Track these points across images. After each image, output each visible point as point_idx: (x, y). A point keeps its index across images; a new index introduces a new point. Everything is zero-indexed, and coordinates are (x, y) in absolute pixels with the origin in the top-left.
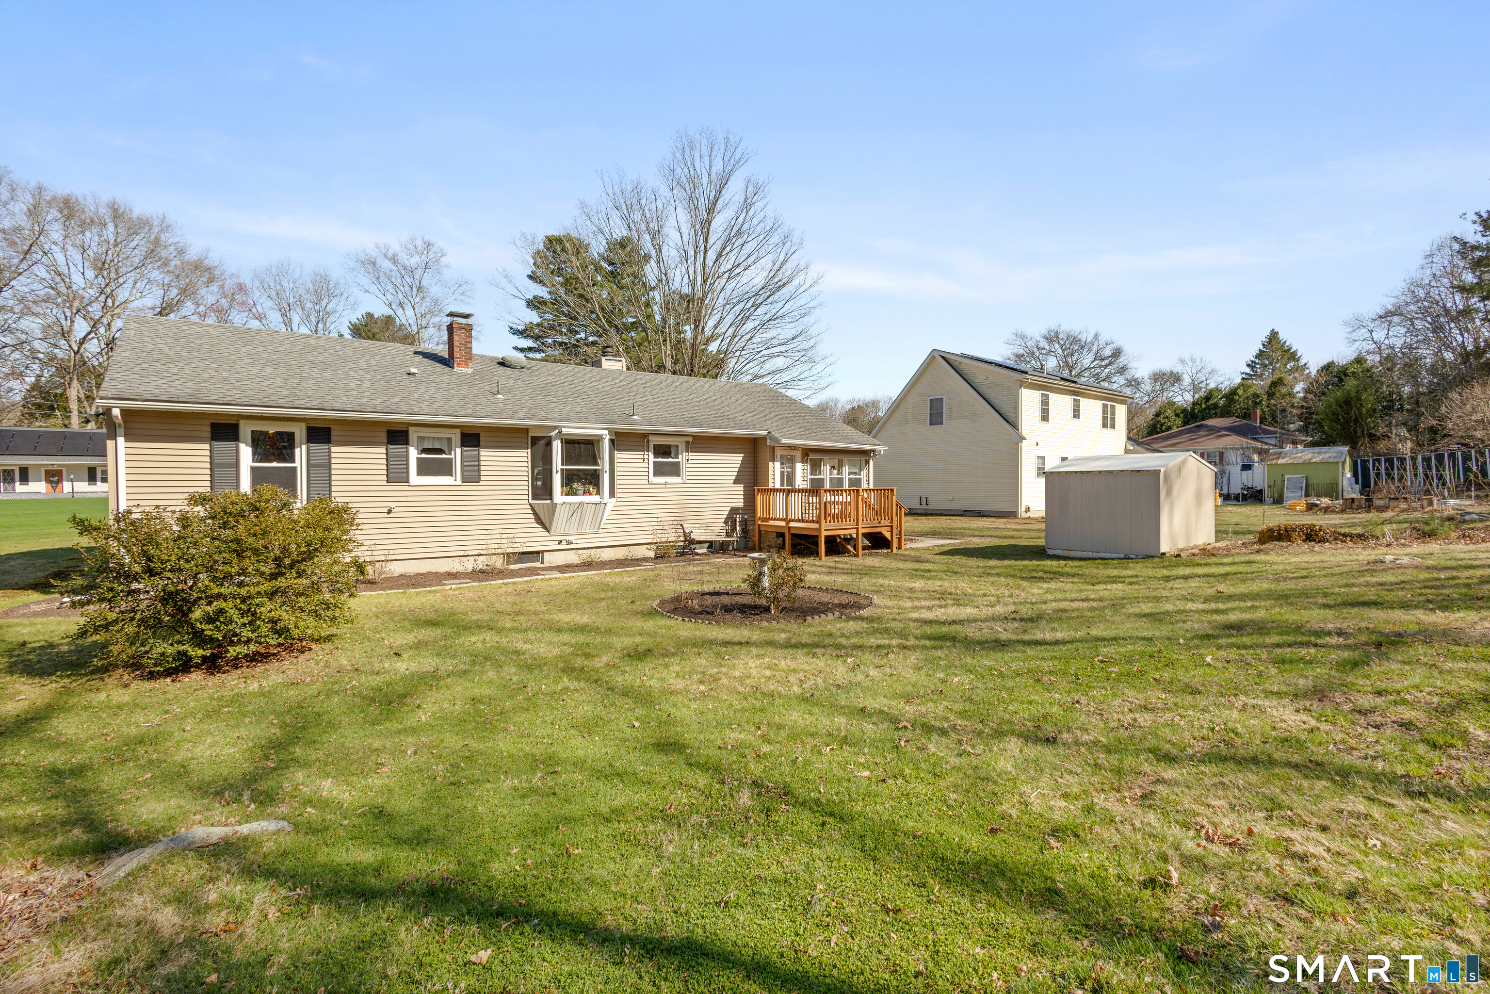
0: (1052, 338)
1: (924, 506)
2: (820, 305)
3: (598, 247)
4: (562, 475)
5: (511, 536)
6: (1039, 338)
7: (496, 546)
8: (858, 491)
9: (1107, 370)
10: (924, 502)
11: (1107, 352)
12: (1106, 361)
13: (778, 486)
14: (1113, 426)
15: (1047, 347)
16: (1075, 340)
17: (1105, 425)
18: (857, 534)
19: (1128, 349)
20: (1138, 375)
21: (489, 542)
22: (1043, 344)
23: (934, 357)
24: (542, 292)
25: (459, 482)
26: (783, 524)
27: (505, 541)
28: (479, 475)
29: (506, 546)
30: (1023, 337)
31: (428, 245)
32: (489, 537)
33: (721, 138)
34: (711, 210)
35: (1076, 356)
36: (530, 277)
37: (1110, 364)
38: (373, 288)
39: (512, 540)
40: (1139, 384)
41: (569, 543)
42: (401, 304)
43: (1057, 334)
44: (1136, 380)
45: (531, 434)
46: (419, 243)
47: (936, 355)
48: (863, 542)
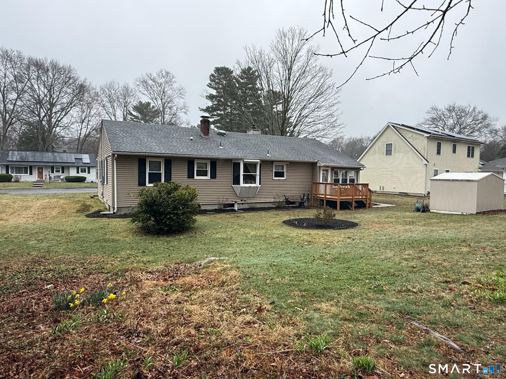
0: (451, 110)
1: (382, 190)
2: (339, 102)
3: (237, 72)
4: (243, 176)
5: (227, 198)
6: (444, 110)
7: (222, 201)
8: (353, 184)
9: (479, 126)
10: (382, 188)
11: (480, 117)
12: (479, 122)
13: (321, 182)
14: (473, 156)
15: (448, 114)
16: (463, 111)
17: (468, 156)
18: (352, 201)
19: (491, 115)
20: (497, 127)
21: (219, 200)
22: (446, 112)
23: (389, 126)
24: (214, 92)
25: (209, 178)
26: (323, 196)
27: (225, 199)
28: (216, 176)
29: (225, 201)
30: (436, 110)
31: (168, 73)
32: (219, 198)
33: (298, 31)
34: (292, 63)
35: (463, 119)
36: (208, 85)
37: (481, 122)
38: (146, 92)
39: (227, 199)
40: (497, 132)
41: (245, 201)
42: (156, 99)
43: (454, 108)
44: (496, 130)
45: (233, 162)
46: (164, 72)
47: (390, 124)
48: (354, 204)
